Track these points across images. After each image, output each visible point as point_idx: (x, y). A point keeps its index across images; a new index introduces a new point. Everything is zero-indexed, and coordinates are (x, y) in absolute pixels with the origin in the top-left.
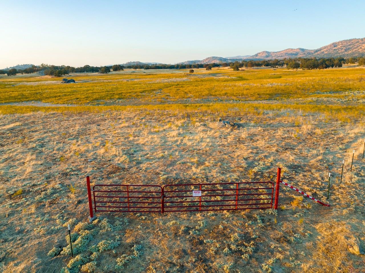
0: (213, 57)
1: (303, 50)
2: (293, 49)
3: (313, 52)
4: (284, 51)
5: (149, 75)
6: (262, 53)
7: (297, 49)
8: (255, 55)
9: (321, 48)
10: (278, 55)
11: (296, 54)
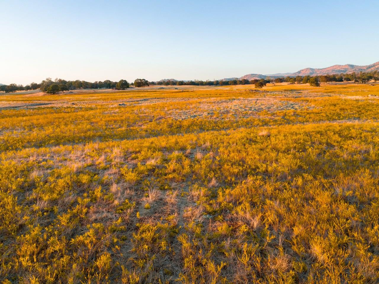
0: (252, 74)
1: (352, 66)
2: (340, 65)
3: (365, 69)
4: (330, 68)
5: (182, 91)
6: (305, 70)
7: (346, 65)
8: (297, 72)
9: (374, 64)
10: (324, 72)
11: (345, 71)
